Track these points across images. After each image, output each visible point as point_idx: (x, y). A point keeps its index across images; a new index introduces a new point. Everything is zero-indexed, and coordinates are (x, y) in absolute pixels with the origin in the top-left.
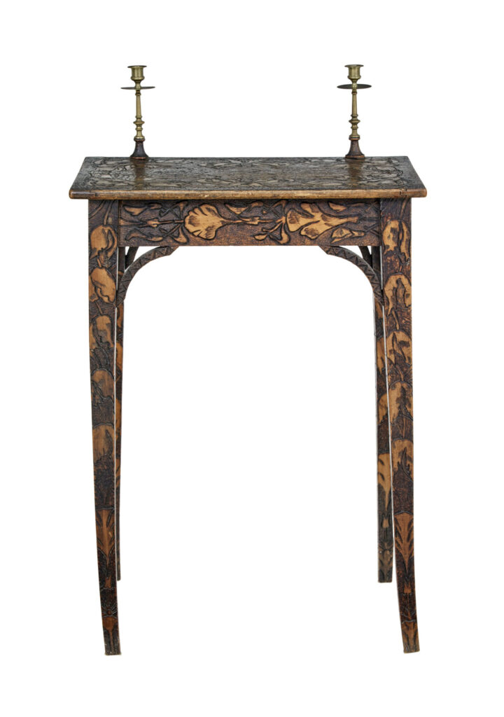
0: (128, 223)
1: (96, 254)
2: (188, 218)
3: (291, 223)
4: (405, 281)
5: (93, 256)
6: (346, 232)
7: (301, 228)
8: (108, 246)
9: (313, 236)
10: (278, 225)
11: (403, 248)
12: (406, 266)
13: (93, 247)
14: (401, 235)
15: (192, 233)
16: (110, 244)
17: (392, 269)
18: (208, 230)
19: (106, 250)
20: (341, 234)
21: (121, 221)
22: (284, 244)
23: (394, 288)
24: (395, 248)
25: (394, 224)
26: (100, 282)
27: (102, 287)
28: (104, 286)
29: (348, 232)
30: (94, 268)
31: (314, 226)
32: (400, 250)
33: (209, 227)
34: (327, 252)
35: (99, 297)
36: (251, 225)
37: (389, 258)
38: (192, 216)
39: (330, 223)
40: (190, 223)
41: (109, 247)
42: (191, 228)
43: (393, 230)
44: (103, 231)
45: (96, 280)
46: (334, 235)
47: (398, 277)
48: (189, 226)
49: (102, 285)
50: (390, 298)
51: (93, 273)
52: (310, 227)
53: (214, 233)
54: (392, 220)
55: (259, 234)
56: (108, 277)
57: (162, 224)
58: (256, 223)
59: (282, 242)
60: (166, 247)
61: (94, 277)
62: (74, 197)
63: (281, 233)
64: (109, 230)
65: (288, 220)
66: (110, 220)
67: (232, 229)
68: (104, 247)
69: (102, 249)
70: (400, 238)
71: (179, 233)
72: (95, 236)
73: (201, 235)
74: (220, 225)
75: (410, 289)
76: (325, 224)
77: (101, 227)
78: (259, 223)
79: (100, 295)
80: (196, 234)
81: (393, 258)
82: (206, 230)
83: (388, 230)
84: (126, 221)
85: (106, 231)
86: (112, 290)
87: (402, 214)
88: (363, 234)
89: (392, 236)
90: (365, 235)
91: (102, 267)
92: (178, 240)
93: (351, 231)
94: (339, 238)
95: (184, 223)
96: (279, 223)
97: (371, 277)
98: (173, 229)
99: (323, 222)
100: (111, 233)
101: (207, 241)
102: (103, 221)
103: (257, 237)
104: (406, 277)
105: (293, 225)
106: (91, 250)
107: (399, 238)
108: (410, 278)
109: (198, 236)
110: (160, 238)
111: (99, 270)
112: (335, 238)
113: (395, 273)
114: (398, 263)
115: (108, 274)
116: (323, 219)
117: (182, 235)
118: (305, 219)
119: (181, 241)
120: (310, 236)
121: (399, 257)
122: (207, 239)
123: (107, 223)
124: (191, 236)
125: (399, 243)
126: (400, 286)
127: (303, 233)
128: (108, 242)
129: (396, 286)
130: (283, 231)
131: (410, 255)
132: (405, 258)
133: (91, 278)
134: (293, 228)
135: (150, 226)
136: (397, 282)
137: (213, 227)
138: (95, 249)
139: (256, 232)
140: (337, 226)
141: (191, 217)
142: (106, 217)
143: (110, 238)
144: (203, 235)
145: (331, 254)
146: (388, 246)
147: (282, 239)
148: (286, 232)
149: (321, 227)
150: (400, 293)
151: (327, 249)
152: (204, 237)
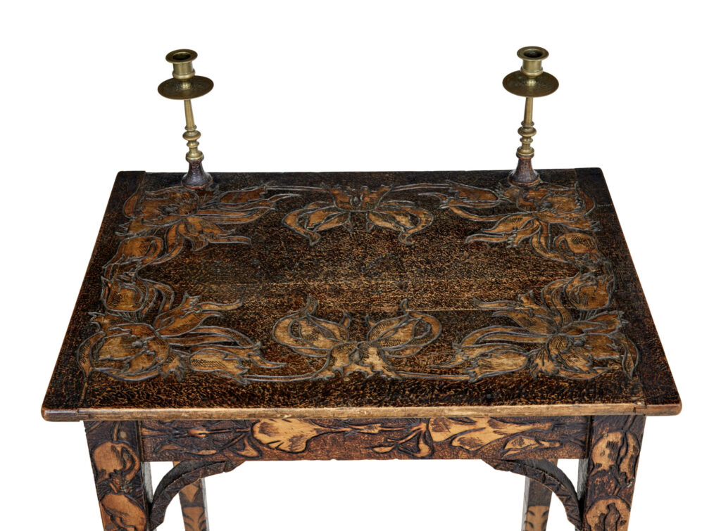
0: (155, 433)
1: (107, 476)
2: (258, 425)
3: (435, 430)
4: (620, 505)
5: (99, 480)
6: (528, 442)
7: (453, 437)
8: (125, 467)
9: (471, 447)
10: (414, 434)
11: (624, 467)
12: (625, 488)
13: (99, 469)
14: (623, 450)
15: (267, 445)
16: (128, 465)
17: (600, 492)
18: (294, 440)
19: (123, 473)
20: (520, 445)
21: (144, 429)
22: (423, 458)
23: (602, 514)
24: (611, 467)
25: (615, 437)
26: (119, 510)
27: (123, 516)
28: (126, 514)
29: (533, 442)
30: (106, 493)
31: (475, 435)
32: (619, 470)
33: (294, 437)
34: (495, 467)
35: (119, 527)
36: (368, 433)
37: (598, 479)
38: (264, 423)
39: (502, 430)
40: (262, 431)
41: (127, 468)
42: (264, 438)
43: (611, 445)
44: (113, 449)
45: (111, 507)
46: (509, 446)
47: (610, 501)
48: (259, 436)
49: (121, 513)
50: (593, 526)
51: (104, 500)
52: (467, 436)
53: (304, 444)
54: (610, 431)
55: (380, 446)
56: (130, 504)
57: (214, 433)
58: (376, 431)
59: (419, 455)
60: (224, 462)
61: (106, 504)
62: (51, 418)
63: (418, 443)
64: (123, 448)
65: (431, 427)
66: (123, 435)
67: (333, 439)
68: (118, 468)
69: (115, 470)
70: (622, 454)
71: (244, 445)
72: (102, 455)
73: (281, 447)
74: (315, 433)
75: (628, 516)
76: (495, 432)
77: (109, 444)
78: (381, 432)
79: (121, 525)
80: (274, 445)
81: (605, 479)
82: (290, 440)
83: (602, 445)
84: (153, 430)
85: (119, 449)
86: (140, 519)
87: (629, 424)
88: (557, 445)
89: (608, 451)
90: (561, 444)
91: (119, 492)
92: (243, 453)
93: (537, 441)
94: (517, 449)
95: (253, 432)
96: (414, 431)
97: (565, 498)
98: (233, 440)
99: (491, 429)
100: (128, 452)
101: (292, 455)
102: (111, 436)
103: (377, 450)
104: (623, 501)
105: (438, 434)
106: (98, 473)
107: (619, 455)
108: (631, 502)
109: (277, 448)
110: (214, 452)
111: (114, 496)
112: (509, 450)
113: (608, 496)
114: (613, 485)
115: (130, 500)
116: (491, 426)
117: (249, 448)
118: (459, 426)
119: (249, 455)
120: (467, 448)
121: (615, 478)
122: (291, 452)
123: (118, 438)
124: (266, 449)
125: (618, 460)
126: (613, 511)
127: (456, 443)
128: (124, 463)
129: (605, 512)
130: (421, 442)
131: (634, 475)
132: (627, 477)
133: (103, 505)
134: (438, 437)
135: (193, 436)
136: (608, 507)
137: (302, 436)
138: (104, 471)
139: (376, 444)
140: (513, 435)
141: (262, 424)
142: (116, 431)
143: (126, 457)
144: (285, 447)
145: (501, 469)
146: (600, 465)
147: (419, 450)
148: (426, 443)
149: (488, 436)
150: (612, 519)
151: (495, 464)
152: (288, 449)
